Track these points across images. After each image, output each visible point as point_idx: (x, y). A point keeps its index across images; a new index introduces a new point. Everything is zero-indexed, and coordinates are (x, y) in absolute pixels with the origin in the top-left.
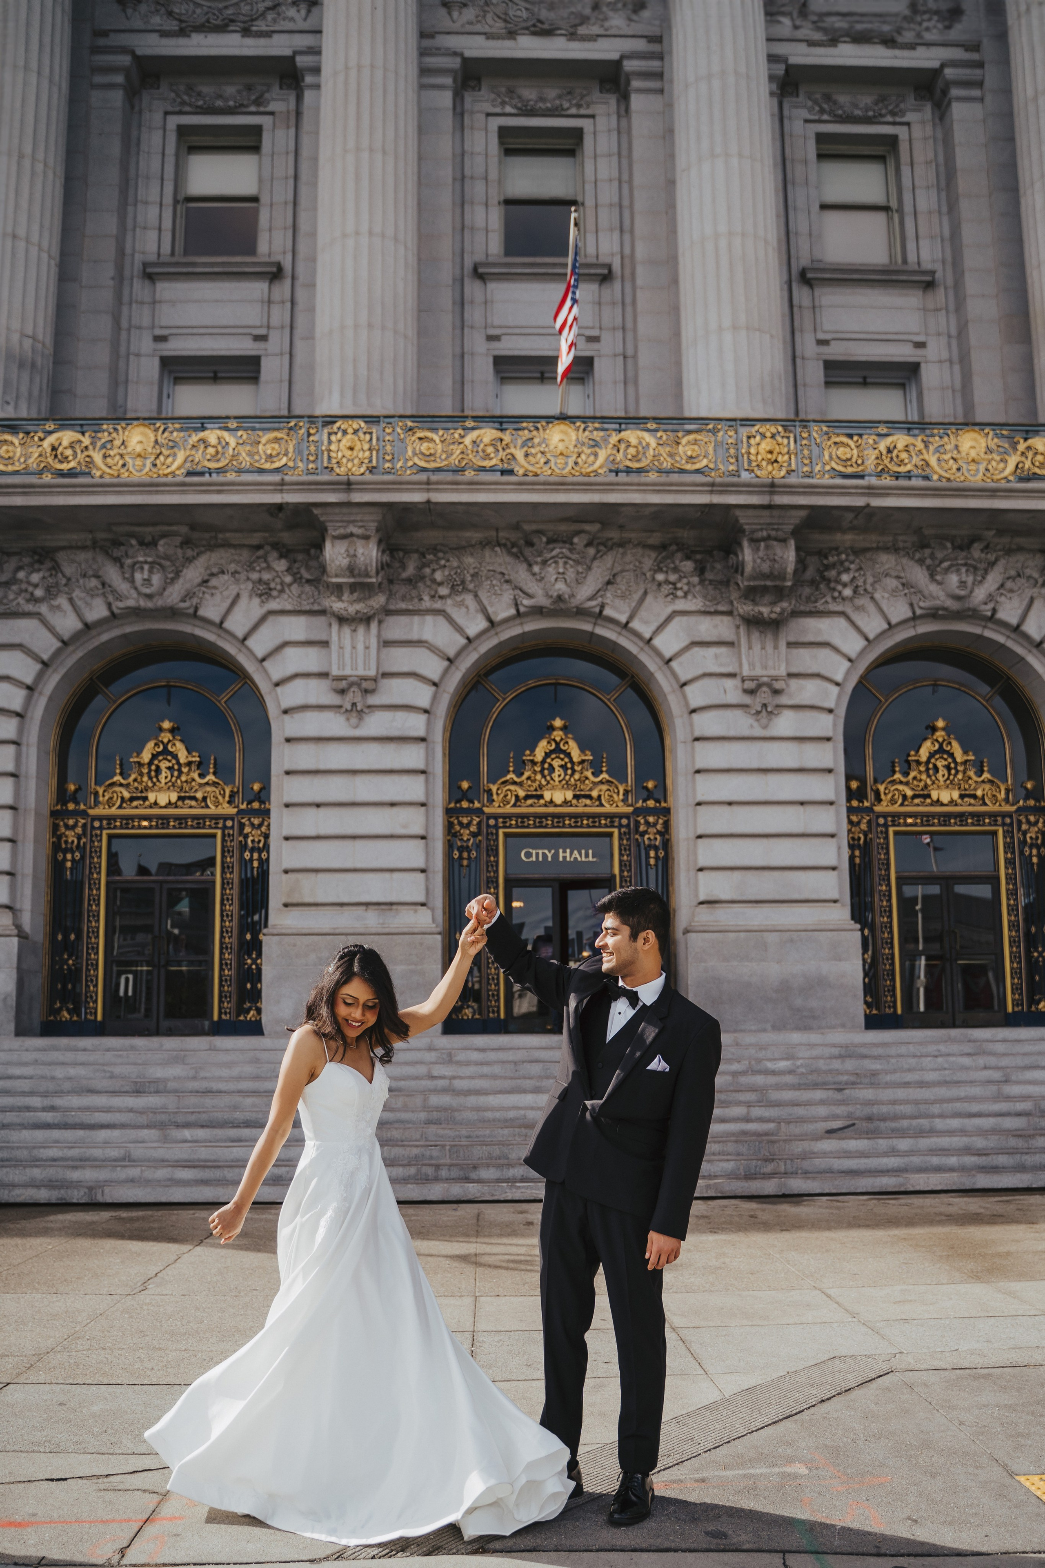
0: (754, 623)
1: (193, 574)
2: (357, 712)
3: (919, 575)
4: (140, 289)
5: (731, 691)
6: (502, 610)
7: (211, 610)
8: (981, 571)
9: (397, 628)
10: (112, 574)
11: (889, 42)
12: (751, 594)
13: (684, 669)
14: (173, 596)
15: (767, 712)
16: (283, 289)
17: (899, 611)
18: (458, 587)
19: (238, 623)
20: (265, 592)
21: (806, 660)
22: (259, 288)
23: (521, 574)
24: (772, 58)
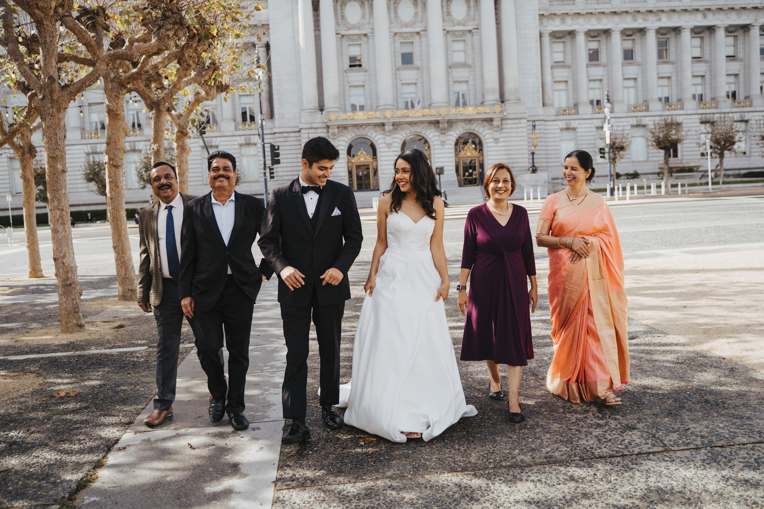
0: (442, 133)
1: (367, 130)
2: (389, 148)
3: (464, 125)
4: (345, 74)
5: (439, 142)
6: (408, 132)
7: (369, 134)
8: (472, 124)
9: (394, 136)
10: (356, 130)
11: (464, 25)
12: (441, 130)
13: (432, 140)
14: (364, 133)
15: (443, 145)
16: (367, 73)
17: (461, 130)
18: (402, 130)
19: (373, 136)
20: (376, 131)
21: (449, 138)
22: (364, 73)
23: (410, 128)
24: (444, 30)
